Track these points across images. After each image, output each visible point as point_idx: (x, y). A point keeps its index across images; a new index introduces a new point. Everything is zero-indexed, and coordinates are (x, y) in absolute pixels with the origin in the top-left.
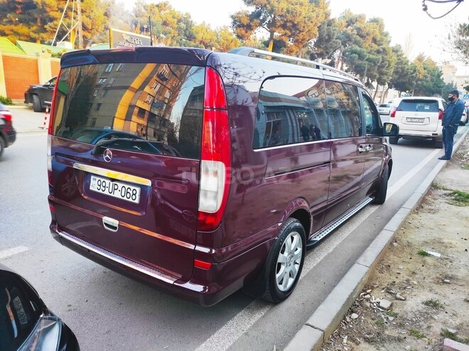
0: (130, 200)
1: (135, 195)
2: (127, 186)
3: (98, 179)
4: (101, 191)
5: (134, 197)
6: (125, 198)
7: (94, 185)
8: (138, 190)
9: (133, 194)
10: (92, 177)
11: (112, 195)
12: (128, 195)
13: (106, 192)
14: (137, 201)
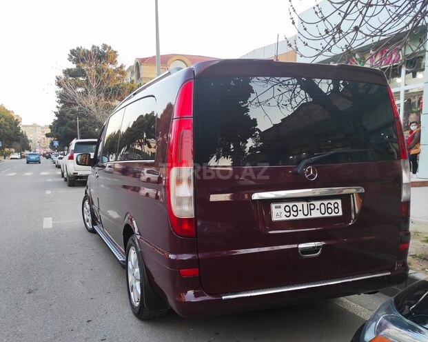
0: (334, 214)
1: (337, 208)
2: (326, 202)
3: (283, 205)
4: (292, 218)
5: (336, 211)
6: (327, 215)
7: (279, 213)
8: (339, 202)
9: (335, 208)
10: (273, 206)
11: (309, 216)
12: (330, 211)
13: (301, 216)
14: (340, 213)
